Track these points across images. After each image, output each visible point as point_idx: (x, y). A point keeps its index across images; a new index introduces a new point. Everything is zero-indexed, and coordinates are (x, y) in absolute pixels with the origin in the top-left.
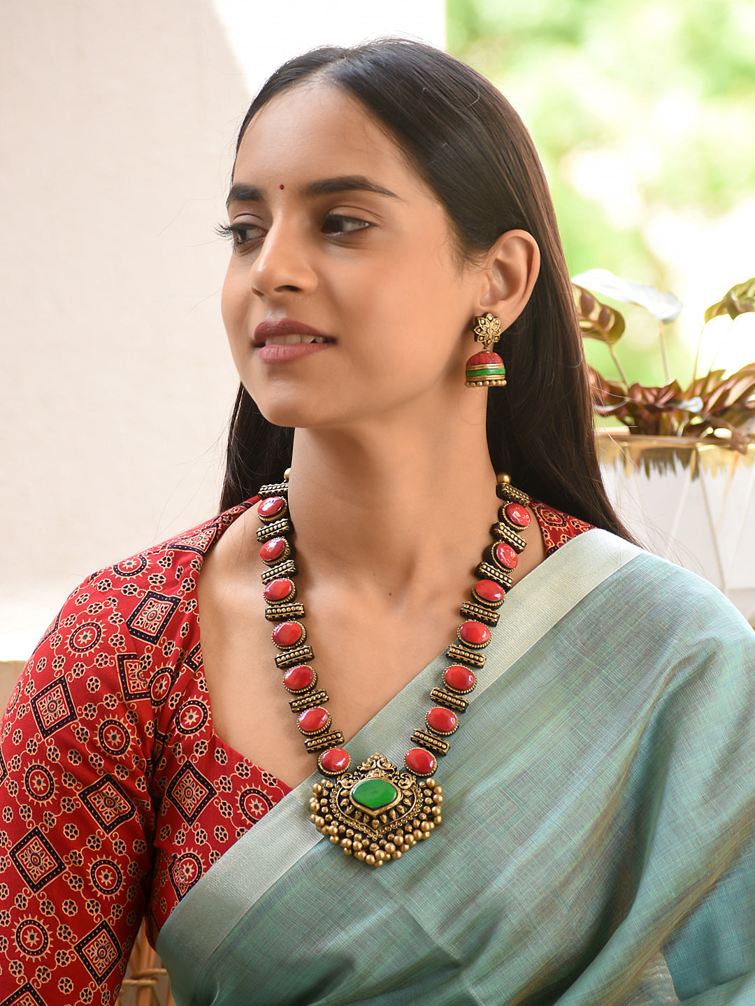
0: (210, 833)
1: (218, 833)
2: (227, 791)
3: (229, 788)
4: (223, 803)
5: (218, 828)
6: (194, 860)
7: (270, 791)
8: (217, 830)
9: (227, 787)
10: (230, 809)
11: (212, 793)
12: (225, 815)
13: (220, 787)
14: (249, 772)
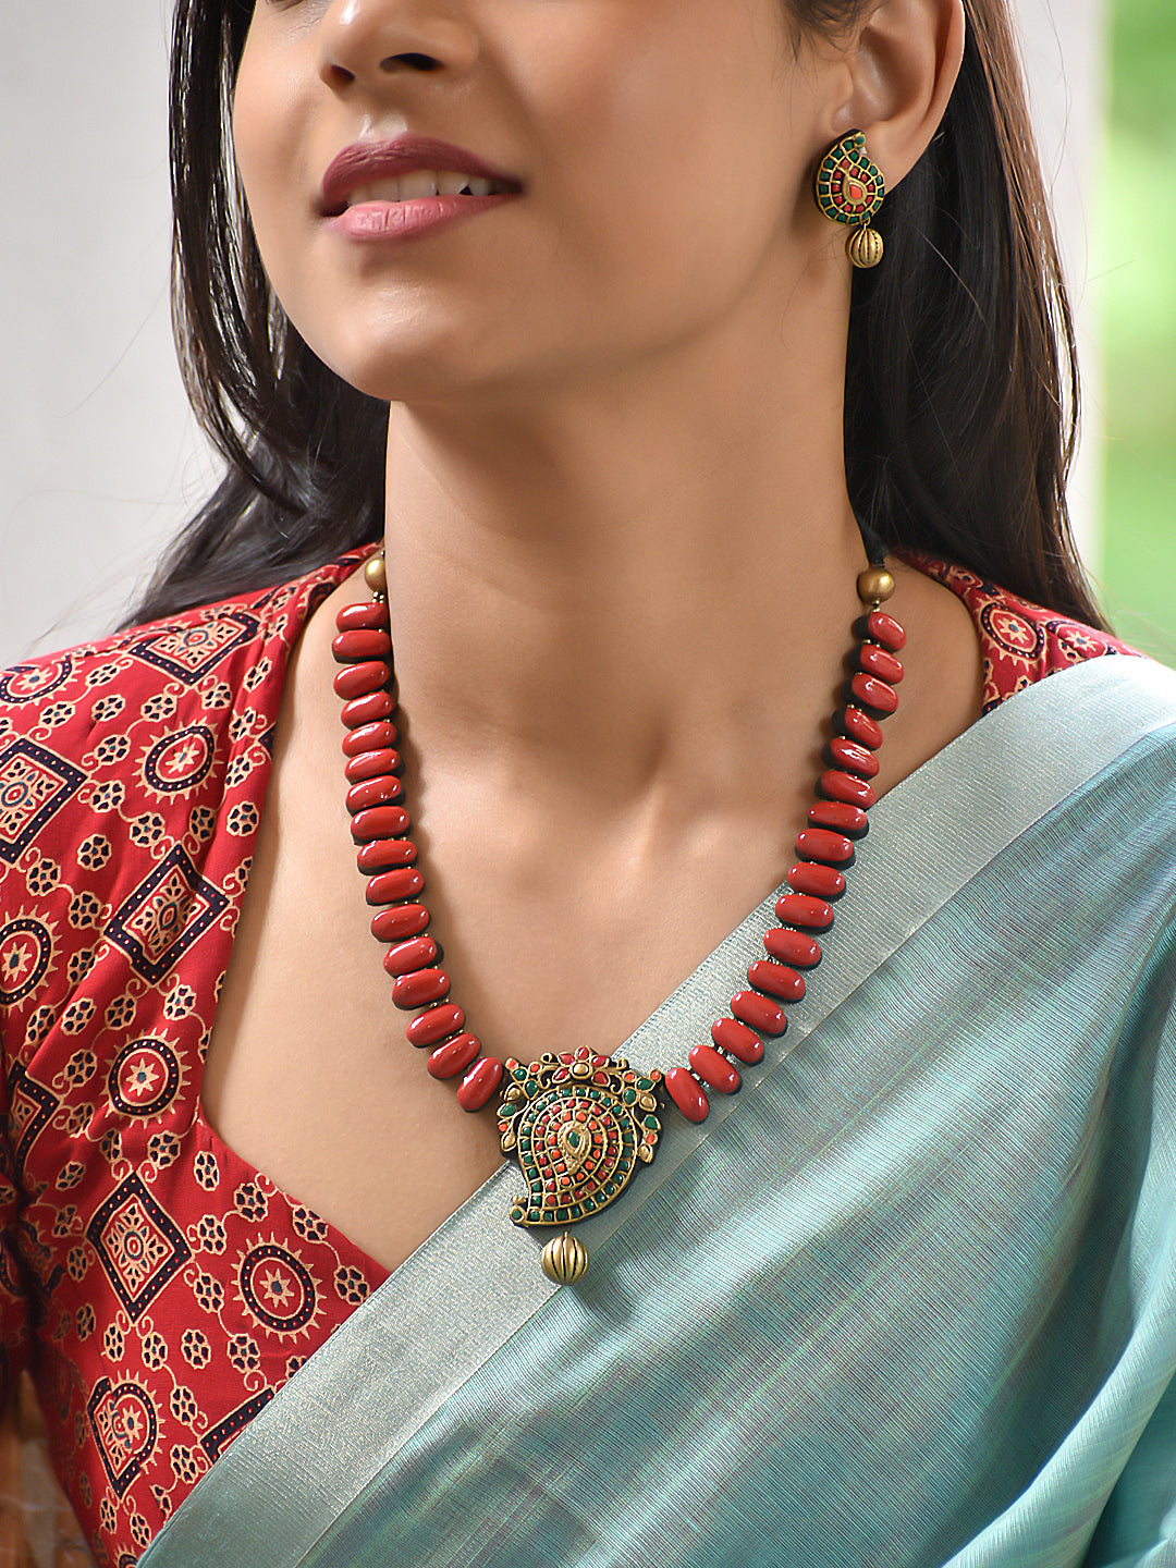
0: (175, 1344)
1: (191, 1346)
2: (215, 1250)
3: (219, 1245)
4: (203, 1277)
5: (190, 1334)
6: (142, 1403)
7: (312, 1253)
8: (189, 1339)
9: (213, 1241)
10: (219, 1293)
11: (181, 1253)
12: (208, 1307)
13: (199, 1240)
14: (265, 1207)
